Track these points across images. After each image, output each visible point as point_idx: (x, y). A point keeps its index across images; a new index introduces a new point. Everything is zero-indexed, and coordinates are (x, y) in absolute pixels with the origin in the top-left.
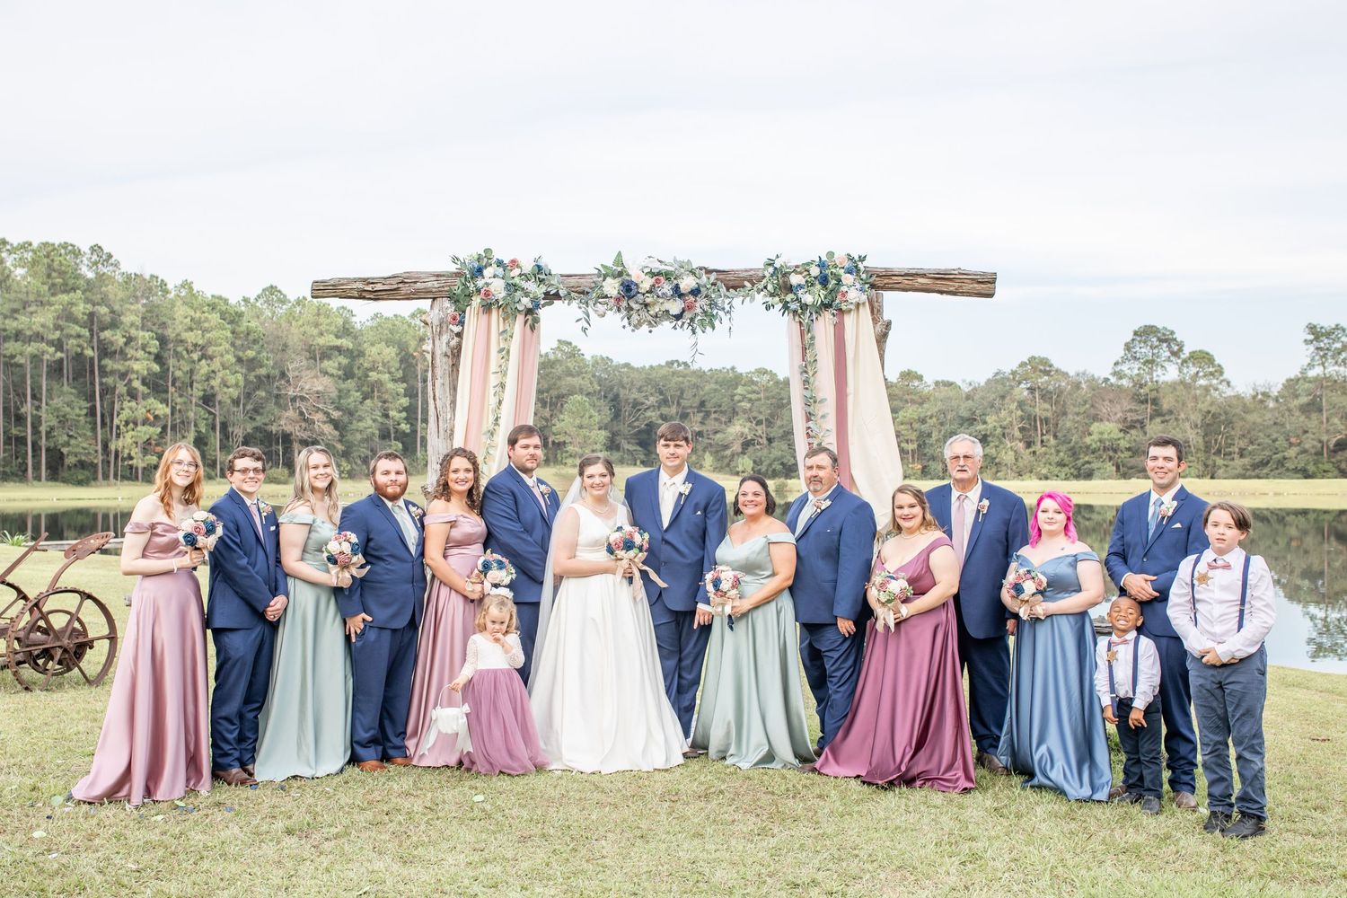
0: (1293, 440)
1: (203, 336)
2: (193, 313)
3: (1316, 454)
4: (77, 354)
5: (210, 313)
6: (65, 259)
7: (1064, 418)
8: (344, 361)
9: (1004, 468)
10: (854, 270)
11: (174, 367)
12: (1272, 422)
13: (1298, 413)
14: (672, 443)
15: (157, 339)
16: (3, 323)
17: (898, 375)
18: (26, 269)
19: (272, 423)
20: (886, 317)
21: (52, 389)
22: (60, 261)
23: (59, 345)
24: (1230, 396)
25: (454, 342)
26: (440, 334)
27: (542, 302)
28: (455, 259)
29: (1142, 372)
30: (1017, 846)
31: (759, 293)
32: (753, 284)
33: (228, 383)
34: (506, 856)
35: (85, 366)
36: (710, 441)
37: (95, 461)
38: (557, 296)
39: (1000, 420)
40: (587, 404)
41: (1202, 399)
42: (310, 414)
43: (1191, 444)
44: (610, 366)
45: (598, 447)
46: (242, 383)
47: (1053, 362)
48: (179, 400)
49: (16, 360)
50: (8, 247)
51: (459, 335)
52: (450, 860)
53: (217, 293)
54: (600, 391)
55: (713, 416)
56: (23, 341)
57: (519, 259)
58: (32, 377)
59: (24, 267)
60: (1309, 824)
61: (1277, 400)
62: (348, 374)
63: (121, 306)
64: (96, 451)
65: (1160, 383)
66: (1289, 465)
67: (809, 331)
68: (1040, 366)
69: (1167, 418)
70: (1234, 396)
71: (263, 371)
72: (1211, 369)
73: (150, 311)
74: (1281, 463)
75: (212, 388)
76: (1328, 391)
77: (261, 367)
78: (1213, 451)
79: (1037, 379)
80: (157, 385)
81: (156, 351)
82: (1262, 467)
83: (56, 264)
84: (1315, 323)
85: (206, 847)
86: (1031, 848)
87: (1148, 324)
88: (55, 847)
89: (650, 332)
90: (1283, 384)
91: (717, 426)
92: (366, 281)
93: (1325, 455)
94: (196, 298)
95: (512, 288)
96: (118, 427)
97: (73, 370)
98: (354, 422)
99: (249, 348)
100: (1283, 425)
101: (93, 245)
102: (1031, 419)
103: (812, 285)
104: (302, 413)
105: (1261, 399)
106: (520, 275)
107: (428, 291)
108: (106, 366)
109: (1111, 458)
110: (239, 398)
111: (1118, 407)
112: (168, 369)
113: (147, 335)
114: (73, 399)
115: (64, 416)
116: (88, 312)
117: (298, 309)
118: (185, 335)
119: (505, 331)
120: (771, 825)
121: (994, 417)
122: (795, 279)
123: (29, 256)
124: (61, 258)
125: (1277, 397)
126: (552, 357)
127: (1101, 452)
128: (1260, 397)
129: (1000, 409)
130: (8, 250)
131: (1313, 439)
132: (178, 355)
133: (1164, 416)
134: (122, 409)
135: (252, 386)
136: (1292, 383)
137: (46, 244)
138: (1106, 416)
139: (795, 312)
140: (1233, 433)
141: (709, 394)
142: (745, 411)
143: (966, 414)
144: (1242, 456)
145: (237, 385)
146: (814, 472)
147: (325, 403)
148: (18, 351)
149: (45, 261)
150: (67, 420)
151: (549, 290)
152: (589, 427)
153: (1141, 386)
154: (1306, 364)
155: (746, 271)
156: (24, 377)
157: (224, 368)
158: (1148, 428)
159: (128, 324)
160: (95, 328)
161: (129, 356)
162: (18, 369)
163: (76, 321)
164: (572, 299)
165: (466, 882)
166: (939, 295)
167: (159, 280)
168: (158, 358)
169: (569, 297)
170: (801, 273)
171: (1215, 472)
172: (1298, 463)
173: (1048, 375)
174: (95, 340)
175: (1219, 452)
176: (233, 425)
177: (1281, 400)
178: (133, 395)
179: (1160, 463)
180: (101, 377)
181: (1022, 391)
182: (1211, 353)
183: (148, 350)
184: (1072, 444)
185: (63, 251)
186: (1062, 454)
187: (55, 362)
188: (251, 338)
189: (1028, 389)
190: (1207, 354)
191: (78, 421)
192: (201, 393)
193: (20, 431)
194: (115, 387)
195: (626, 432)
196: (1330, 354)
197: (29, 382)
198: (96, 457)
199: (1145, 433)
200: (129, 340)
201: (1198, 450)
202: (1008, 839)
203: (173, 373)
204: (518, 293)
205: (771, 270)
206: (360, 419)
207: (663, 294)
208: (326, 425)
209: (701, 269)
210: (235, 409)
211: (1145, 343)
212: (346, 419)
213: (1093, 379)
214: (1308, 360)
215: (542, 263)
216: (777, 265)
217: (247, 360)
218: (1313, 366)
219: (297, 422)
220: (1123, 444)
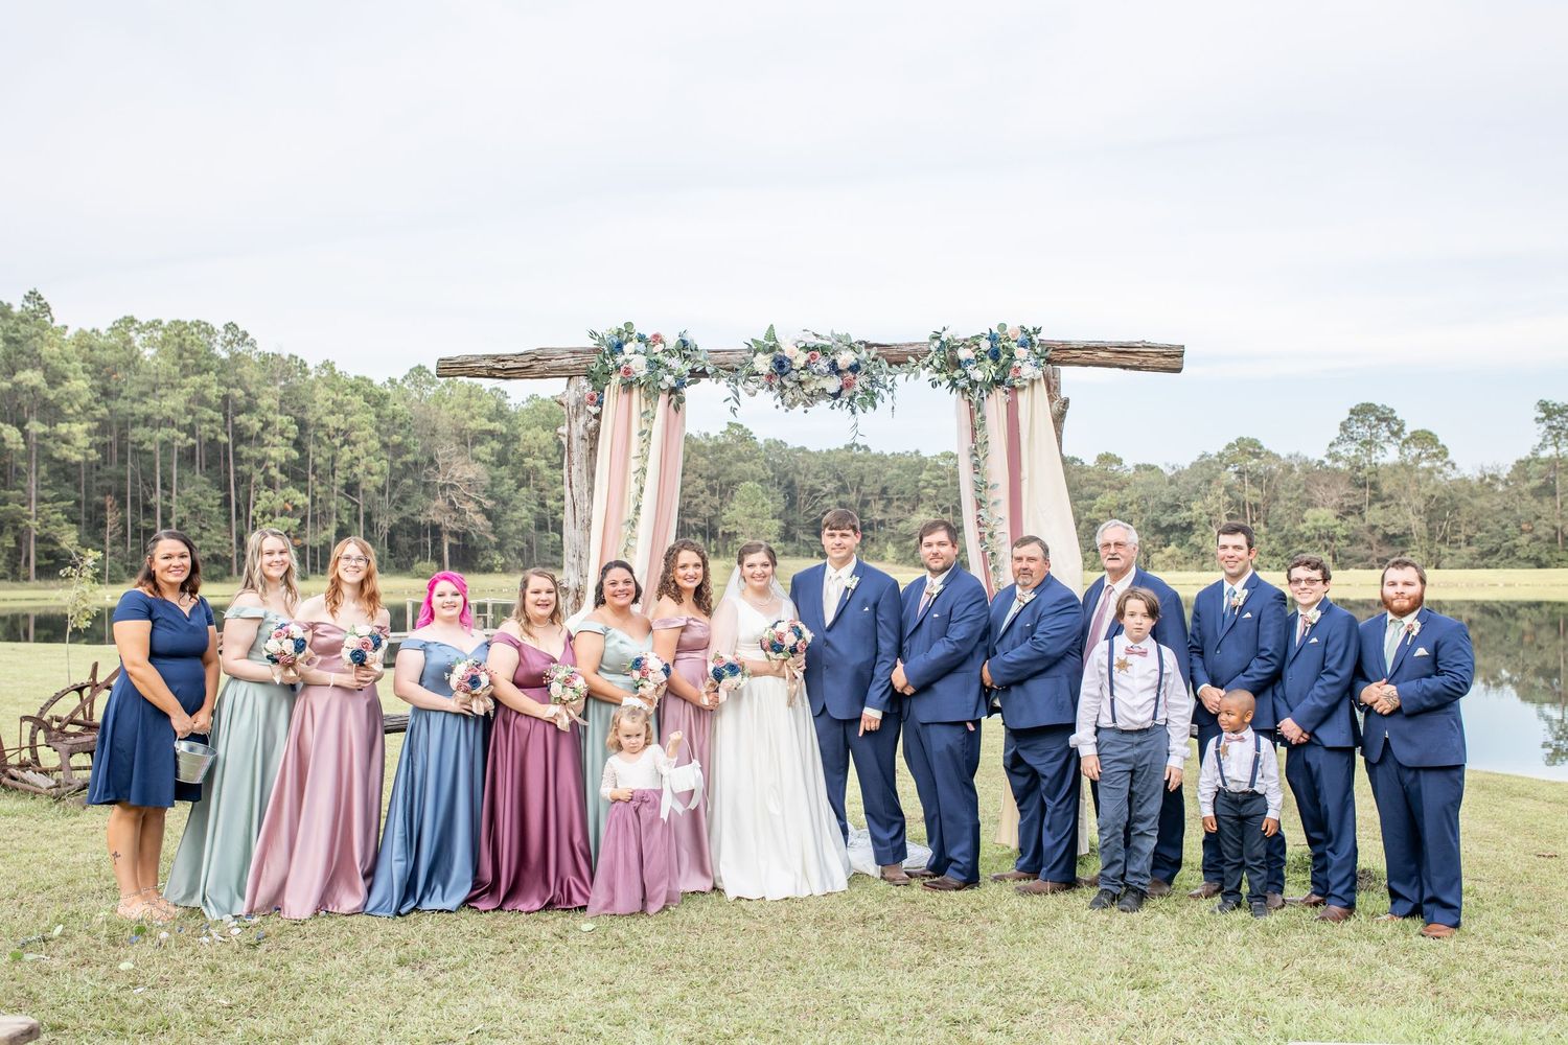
0: (1524, 526)
1: (345, 420)
2: (334, 396)
3: (1549, 542)
4: (210, 439)
5: (352, 396)
6: (198, 339)
7: (1275, 504)
8: (497, 446)
9: (1211, 559)
10: (1028, 343)
11: (314, 453)
12: (1501, 508)
13: (1529, 498)
14: (838, 532)
15: (296, 423)
16: (132, 408)
17: (1095, 459)
18: (156, 349)
19: (419, 513)
20: (1064, 395)
21: (183, 478)
22: (192, 341)
23: (191, 430)
24: (1455, 480)
25: (591, 425)
26: (577, 415)
27: (688, 380)
28: (593, 334)
29: (1360, 453)
30: (1204, 976)
31: (924, 369)
32: (918, 360)
33: (373, 470)
34: (637, 990)
35: (219, 453)
36: (892, 531)
37: (230, 555)
38: (704, 374)
39: (1207, 506)
40: (759, 491)
41: (1425, 482)
42: (461, 503)
43: (1413, 531)
44: (784, 450)
45: (772, 537)
46: (387, 471)
47: (1263, 443)
48: (319, 489)
49: (145, 446)
50: (137, 326)
51: (597, 416)
52: (575, 995)
53: (360, 374)
54: (773, 477)
55: (896, 503)
56: (152, 426)
57: (662, 333)
58: (161, 465)
59: (153, 347)
60: (1529, 952)
61: (1506, 483)
62: (502, 460)
63: (258, 388)
64: (231, 545)
65: (1379, 465)
66: (1521, 553)
67: (979, 410)
68: (1250, 448)
69: (1387, 503)
70: (1461, 480)
71: (409, 458)
72: (1435, 451)
73: (288, 394)
74: (1511, 552)
75: (355, 475)
76: (1562, 474)
77: (408, 453)
78: (1437, 539)
79: (1246, 462)
80: (296, 473)
81: (295, 436)
82: (1490, 556)
83: (187, 344)
84: (1547, 400)
85: (308, 980)
86: (1221, 979)
87: (1365, 402)
88: (142, 981)
89: (806, 412)
90: (1513, 466)
91: (899, 515)
92: (497, 358)
93: (1560, 543)
94: (338, 379)
95: (654, 365)
96: (254, 519)
97: (207, 457)
98: (508, 512)
99: (395, 433)
100: (1513, 511)
101: (227, 323)
102: (1239, 504)
103: (982, 360)
104: (452, 503)
105: (1488, 482)
106: (664, 351)
107: (563, 369)
108: (241, 453)
109: (1326, 547)
110: (384, 486)
111: (1334, 491)
112: (308, 456)
113: (286, 419)
114: (206, 488)
115: (196, 507)
116: (221, 394)
117: (448, 391)
118: (326, 419)
119: (647, 412)
120: (933, 954)
121: (1200, 504)
122: (964, 354)
123: (159, 335)
124: (193, 338)
125: (1506, 480)
126: (721, 441)
127: (1316, 540)
128: (1488, 480)
129: (1206, 495)
130: (136, 329)
131: (1546, 526)
132: (319, 441)
133: (1384, 501)
134: (259, 499)
135: (398, 474)
136: (1522, 465)
137: (177, 322)
138: (1321, 501)
139: (964, 389)
140: (1459, 519)
141: (891, 480)
142: (930, 498)
143: (1169, 501)
144: (1469, 544)
145: (382, 472)
146: (1024, 564)
147: (477, 492)
148: (147, 437)
149: (176, 340)
150: (200, 511)
151: (695, 366)
152: (762, 517)
153: (1359, 469)
154: (1538, 444)
155: (911, 345)
156: (153, 465)
157: (368, 454)
158: (1366, 514)
159: (265, 408)
160: (230, 412)
161: (266, 442)
162: (147, 456)
163: (208, 404)
164: (719, 377)
165: (591, 1019)
166: (1122, 370)
167: (299, 360)
168: (298, 444)
169: (716, 375)
170: (970, 347)
171: (1440, 562)
172: (1531, 551)
173: (1258, 458)
174: (230, 425)
175: (1444, 539)
176: (379, 515)
177: (1511, 484)
178: (270, 483)
179: (1230, 552)
180: (236, 464)
181: (1230, 475)
182: (1434, 432)
183: (286, 435)
184: (1285, 532)
185: (195, 330)
186: (1273, 543)
187: (187, 448)
188: (397, 421)
189: (1236, 473)
190: (1430, 433)
191: (212, 512)
192: (343, 482)
193: (149, 523)
194: (250, 476)
195: (802, 521)
196: (1563, 433)
197: (158, 471)
198: (230, 551)
199: (1364, 520)
200: (266, 425)
201: (1421, 538)
202: (1195, 969)
203: (313, 459)
204: (662, 371)
205: (937, 343)
206: (515, 509)
207: (819, 370)
208: (479, 515)
209: (860, 343)
210: (380, 499)
211: (1362, 422)
212: (499, 509)
213: (1305, 463)
214: (1540, 440)
215: (687, 338)
216: (944, 339)
217: (394, 446)
218: (1546, 446)
219: (448, 512)
220: (1340, 531)
